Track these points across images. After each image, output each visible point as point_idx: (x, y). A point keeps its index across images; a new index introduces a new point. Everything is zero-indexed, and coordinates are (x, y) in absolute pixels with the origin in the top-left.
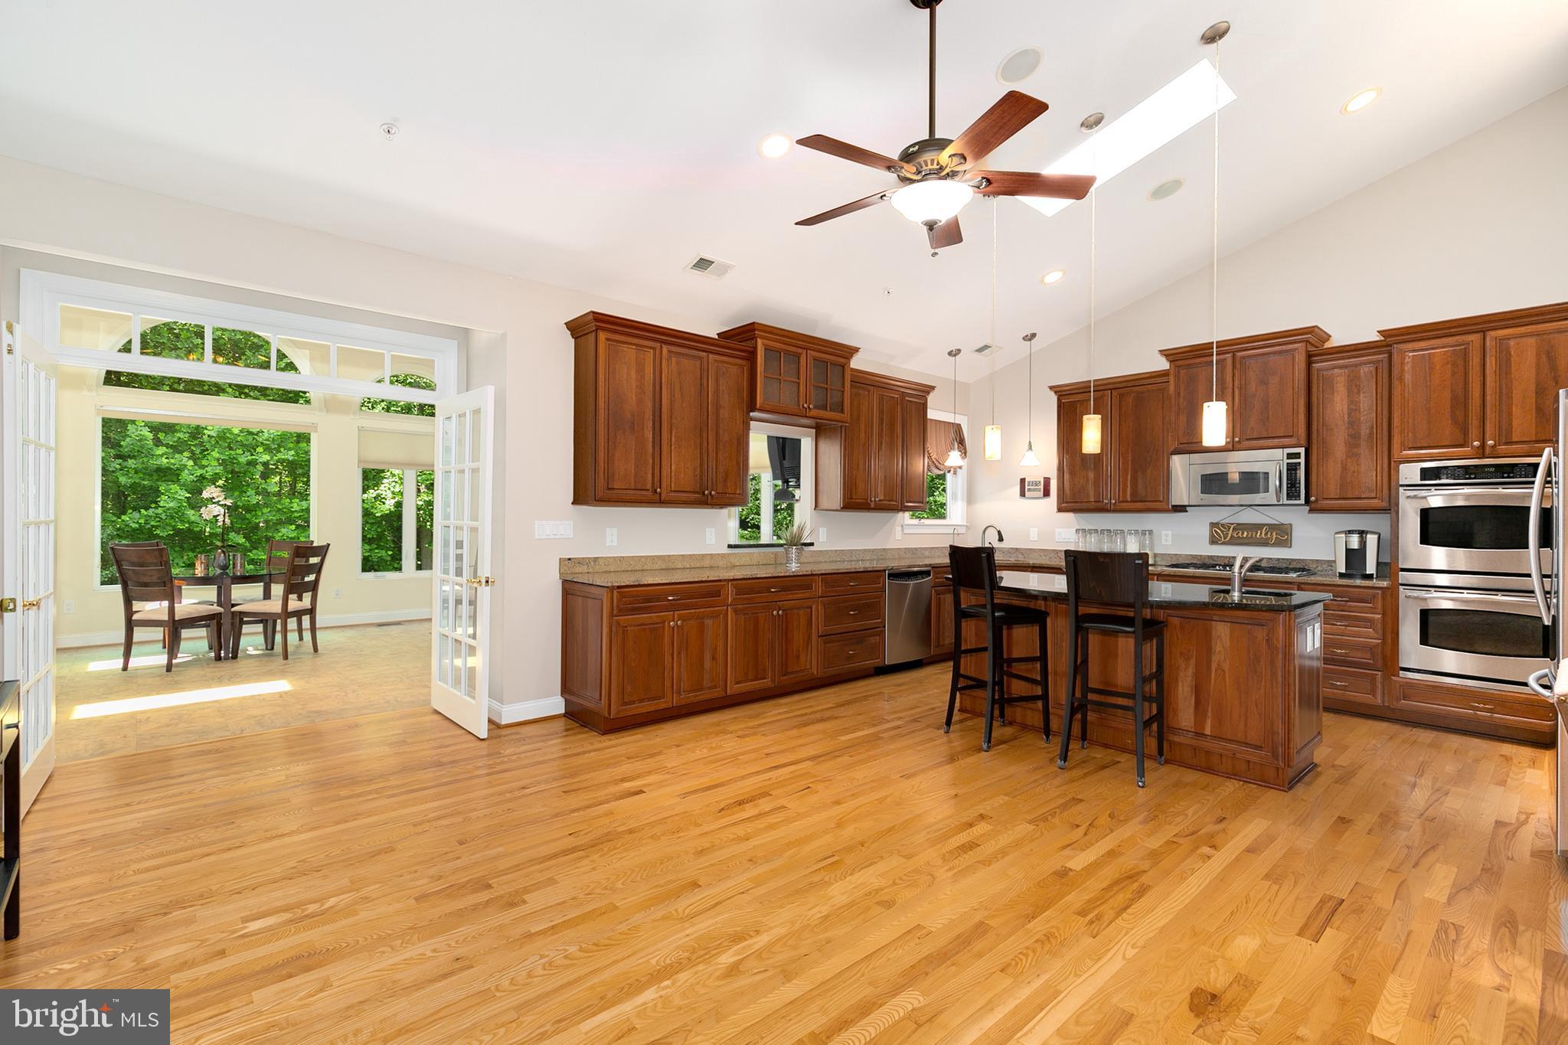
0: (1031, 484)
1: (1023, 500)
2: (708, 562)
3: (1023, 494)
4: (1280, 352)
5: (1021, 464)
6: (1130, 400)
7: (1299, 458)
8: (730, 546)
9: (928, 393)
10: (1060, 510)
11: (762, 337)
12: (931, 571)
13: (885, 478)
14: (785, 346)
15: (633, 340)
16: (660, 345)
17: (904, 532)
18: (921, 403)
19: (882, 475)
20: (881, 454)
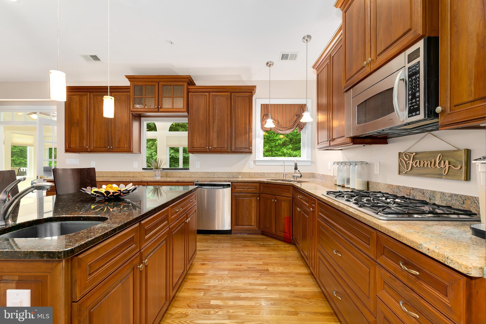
8: (143, 169)
9: (253, 89)
11: (132, 81)
12: (230, 184)
13: (218, 137)
14: (146, 83)
15: (78, 93)
16: (89, 93)
17: (256, 164)
18: (247, 96)
19: (215, 135)
20: (215, 125)
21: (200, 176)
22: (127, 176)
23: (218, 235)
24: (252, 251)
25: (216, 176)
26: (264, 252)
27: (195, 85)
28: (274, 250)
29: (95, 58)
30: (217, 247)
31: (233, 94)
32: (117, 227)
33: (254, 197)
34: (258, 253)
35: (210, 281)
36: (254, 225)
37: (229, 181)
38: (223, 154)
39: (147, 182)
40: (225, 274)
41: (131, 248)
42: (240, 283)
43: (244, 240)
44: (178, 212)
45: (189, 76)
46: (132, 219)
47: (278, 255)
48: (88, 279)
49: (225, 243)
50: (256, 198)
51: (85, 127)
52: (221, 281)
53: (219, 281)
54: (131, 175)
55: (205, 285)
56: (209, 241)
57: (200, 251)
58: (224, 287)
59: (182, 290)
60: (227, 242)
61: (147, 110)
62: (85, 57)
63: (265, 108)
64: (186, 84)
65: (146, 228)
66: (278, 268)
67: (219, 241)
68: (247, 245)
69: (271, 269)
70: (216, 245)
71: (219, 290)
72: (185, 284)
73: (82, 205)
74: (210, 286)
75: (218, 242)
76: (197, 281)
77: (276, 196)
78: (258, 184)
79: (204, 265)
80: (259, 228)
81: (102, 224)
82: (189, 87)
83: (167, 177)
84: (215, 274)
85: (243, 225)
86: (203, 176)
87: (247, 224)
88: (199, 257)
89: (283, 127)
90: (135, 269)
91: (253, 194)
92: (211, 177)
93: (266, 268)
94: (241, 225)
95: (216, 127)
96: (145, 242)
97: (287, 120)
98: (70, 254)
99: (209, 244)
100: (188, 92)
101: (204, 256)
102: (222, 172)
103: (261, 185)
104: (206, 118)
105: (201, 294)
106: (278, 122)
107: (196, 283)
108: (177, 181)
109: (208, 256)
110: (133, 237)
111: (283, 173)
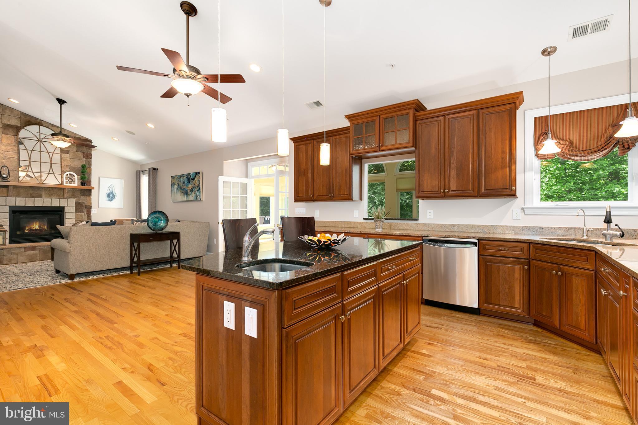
8: (364, 219)
11: (352, 121)
12: (476, 242)
13: (458, 175)
14: (366, 119)
15: (304, 143)
16: (313, 141)
17: (526, 213)
18: (505, 111)
19: (454, 174)
20: (453, 159)
21: (434, 229)
22: (348, 226)
23: (457, 313)
24: (511, 345)
25: (457, 231)
26: (533, 351)
27: (426, 109)
28: (555, 354)
29: (318, 104)
30: (453, 327)
31: (481, 111)
32: (318, 272)
33: (518, 264)
34: (521, 351)
35: (435, 366)
36: (520, 308)
37: (474, 238)
38: (468, 199)
39: (367, 234)
40: (458, 364)
41: (333, 296)
42: (480, 381)
43: (498, 327)
44: (391, 269)
45: (416, 101)
46: (333, 267)
47: (561, 362)
48: (293, 312)
49: (466, 324)
50: (521, 266)
51: (310, 176)
52: (452, 371)
53: (448, 370)
54: (352, 226)
55: (429, 369)
56: (442, 318)
57: (428, 327)
58: (455, 380)
59: (398, 365)
60: (470, 325)
61: (367, 150)
62: (309, 105)
63: (542, 123)
64: (412, 111)
65: (349, 279)
66: (555, 382)
67: (458, 320)
68: (504, 335)
69: (540, 379)
70: (452, 324)
71: (446, 381)
72: (402, 360)
73: (299, 252)
74: (435, 372)
75: (455, 321)
76: (419, 361)
77: (561, 266)
78: (526, 245)
79: (431, 345)
80: (529, 314)
81: (307, 268)
82: (416, 115)
83: (391, 229)
84: (445, 360)
85: (499, 305)
86: (437, 230)
87: (506, 304)
88: (426, 334)
89: (581, 149)
90: (337, 318)
91: (518, 260)
92: (449, 230)
93: (531, 375)
94: (496, 305)
95: (455, 162)
96: (348, 295)
97: (592, 136)
98: (280, 287)
99: (443, 322)
100: (415, 121)
101: (433, 335)
102: (466, 225)
103: (531, 246)
104: (440, 151)
105: (422, 378)
106: (571, 143)
107: (417, 362)
108: (400, 234)
109: (438, 335)
110: (335, 285)
111: (582, 228)
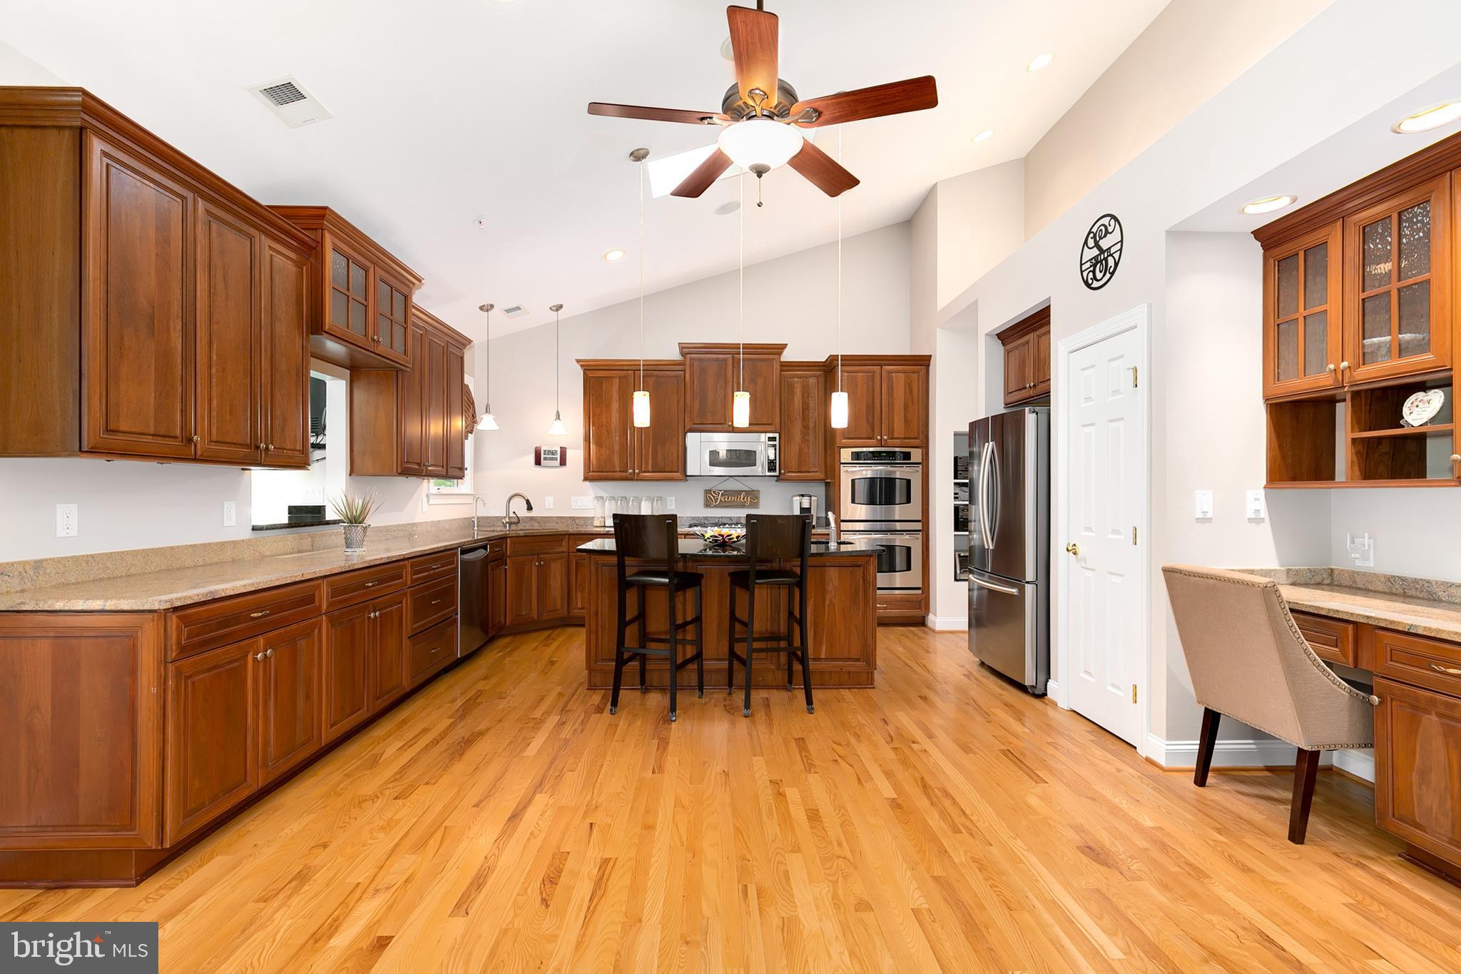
0: (547, 452)
1: (538, 469)
2: (229, 552)
3: (538, 462)
4: (764, 360)
5: (549, 433)
6: (651, 383)
7: (776, 441)
8: (254, 529)
9: (465, 346)
10: (586, 479)
11: (332, 233)
14: (355, 253)
15: (153, 174)
16: (193, 196)
17: (430, 503)
103: (509, 540)
